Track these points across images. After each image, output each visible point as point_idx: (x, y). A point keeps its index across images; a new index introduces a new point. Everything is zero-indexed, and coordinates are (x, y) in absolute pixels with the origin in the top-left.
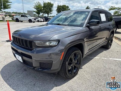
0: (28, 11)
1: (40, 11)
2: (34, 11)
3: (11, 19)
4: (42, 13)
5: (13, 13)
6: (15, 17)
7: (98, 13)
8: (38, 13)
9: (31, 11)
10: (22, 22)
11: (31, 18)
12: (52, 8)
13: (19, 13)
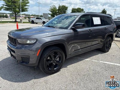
0: (43, 14)
1: (55, 13)
2: (49, 14)
3: (28, 21)
4: (56, 16)
5: (32, 15)
6: (31, 19)
7: (90, 16)
8: (53, 16)
9: (46, 14)
10: (37, 23)
11: (45, 20)
12: (66, 11)
13: (37, 15)
